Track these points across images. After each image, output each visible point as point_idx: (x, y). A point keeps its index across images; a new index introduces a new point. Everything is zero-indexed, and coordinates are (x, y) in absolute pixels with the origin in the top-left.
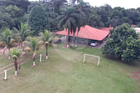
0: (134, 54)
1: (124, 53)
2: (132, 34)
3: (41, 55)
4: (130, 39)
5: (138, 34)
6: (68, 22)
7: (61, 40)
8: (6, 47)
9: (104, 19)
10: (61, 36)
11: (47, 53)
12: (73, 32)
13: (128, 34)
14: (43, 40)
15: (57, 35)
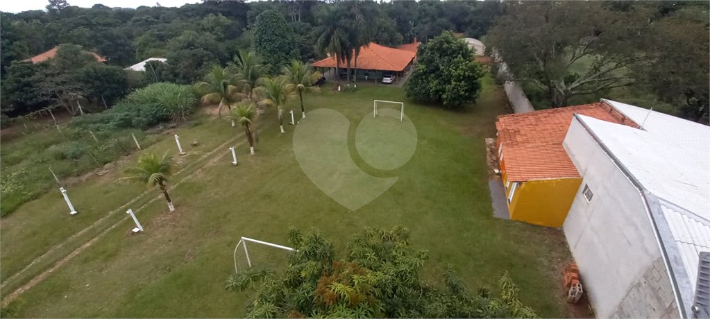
0: (466, 91)
1: (447, 90)
2: (461, 52)
3: (292, 112)
4: (458, 62)
5: (471, 51)
6: (335, 41)
7: (324, 78)
8: (221, 104)
9: (402, 26)
10: (323, 70)
11: (302, 107)
12: (346, 60)
13: (454, 52)
14: (292, 80)
15: (315, 68)
